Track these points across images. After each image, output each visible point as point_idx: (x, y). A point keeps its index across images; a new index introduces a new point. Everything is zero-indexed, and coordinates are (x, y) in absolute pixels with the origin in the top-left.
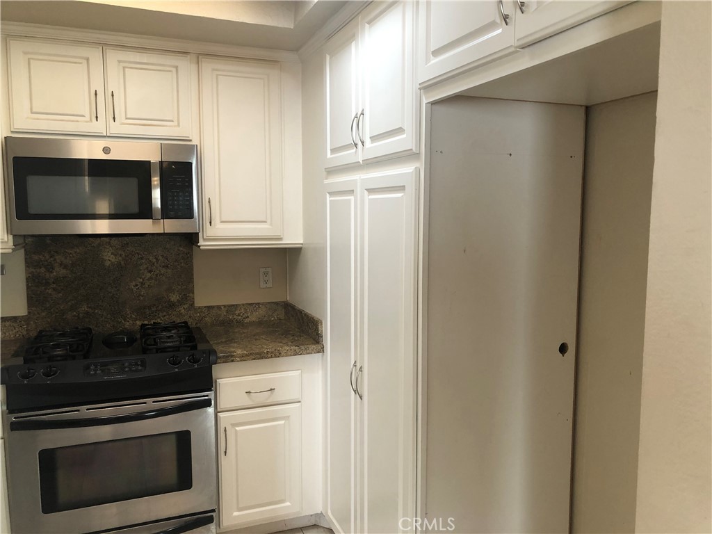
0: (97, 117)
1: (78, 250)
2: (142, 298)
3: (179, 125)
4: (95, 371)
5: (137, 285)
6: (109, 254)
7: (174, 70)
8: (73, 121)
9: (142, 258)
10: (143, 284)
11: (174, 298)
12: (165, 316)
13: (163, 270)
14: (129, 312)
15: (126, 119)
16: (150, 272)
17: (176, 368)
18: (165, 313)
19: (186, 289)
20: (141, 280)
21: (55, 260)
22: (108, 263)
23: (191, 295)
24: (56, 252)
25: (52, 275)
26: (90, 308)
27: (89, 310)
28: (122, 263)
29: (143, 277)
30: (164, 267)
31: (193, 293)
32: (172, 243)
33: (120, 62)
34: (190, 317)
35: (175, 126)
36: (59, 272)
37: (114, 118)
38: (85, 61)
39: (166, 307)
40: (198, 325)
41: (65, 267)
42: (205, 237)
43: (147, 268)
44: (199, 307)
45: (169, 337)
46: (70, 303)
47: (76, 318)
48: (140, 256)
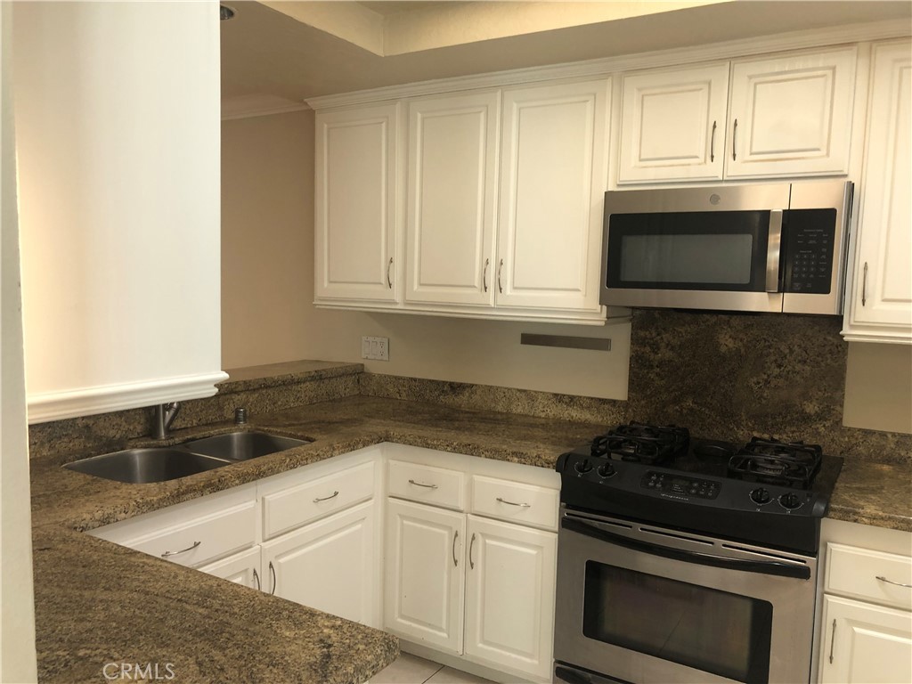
0: (712, 157)
1: (689, 329)
2: (764, 402)
3: (828, 155)
4: (656, 482)
5: (759, 383)
6: (727, 337)
7: (829, 73)
8: (683, 165)
9: (769, 347)
10: (767, 382)
11: (811, 408)
12: (793, 432)
13: (798, 367)
14: (744, 418)
15: (751, 154)
16: (779, 366)
17: (759, 507)
18: (794, 429)
19: (831, 397)
20: (765, 377)
21: (662, 338)
22: (723, 349)
23: (838, 408)
24: (664, 329)
25: (656, 356)
26: (696, 403)
27: (695, 406)
28: (743, 350)
29: (769, 372)
30: (800, 361)
31: (842, 406)
32: (817, 328)
33: (750, 77)
34: (833, 440)
35: (823, 156)
36: (665, 354)
37: (734, 155)
38: (706, 87)
39: (797, 420)
40: (842, 456)
41: (672, 349)
42: (852, 323)
43: (776, 361)
44: (849, 429)
45: (772, 462)
46: (673, 395)
47: (678, 414)
48: (767, 343)
